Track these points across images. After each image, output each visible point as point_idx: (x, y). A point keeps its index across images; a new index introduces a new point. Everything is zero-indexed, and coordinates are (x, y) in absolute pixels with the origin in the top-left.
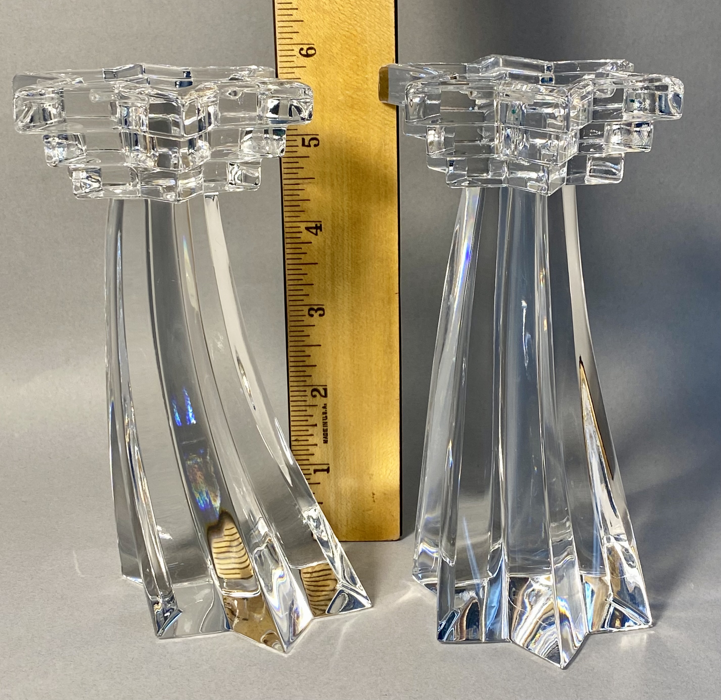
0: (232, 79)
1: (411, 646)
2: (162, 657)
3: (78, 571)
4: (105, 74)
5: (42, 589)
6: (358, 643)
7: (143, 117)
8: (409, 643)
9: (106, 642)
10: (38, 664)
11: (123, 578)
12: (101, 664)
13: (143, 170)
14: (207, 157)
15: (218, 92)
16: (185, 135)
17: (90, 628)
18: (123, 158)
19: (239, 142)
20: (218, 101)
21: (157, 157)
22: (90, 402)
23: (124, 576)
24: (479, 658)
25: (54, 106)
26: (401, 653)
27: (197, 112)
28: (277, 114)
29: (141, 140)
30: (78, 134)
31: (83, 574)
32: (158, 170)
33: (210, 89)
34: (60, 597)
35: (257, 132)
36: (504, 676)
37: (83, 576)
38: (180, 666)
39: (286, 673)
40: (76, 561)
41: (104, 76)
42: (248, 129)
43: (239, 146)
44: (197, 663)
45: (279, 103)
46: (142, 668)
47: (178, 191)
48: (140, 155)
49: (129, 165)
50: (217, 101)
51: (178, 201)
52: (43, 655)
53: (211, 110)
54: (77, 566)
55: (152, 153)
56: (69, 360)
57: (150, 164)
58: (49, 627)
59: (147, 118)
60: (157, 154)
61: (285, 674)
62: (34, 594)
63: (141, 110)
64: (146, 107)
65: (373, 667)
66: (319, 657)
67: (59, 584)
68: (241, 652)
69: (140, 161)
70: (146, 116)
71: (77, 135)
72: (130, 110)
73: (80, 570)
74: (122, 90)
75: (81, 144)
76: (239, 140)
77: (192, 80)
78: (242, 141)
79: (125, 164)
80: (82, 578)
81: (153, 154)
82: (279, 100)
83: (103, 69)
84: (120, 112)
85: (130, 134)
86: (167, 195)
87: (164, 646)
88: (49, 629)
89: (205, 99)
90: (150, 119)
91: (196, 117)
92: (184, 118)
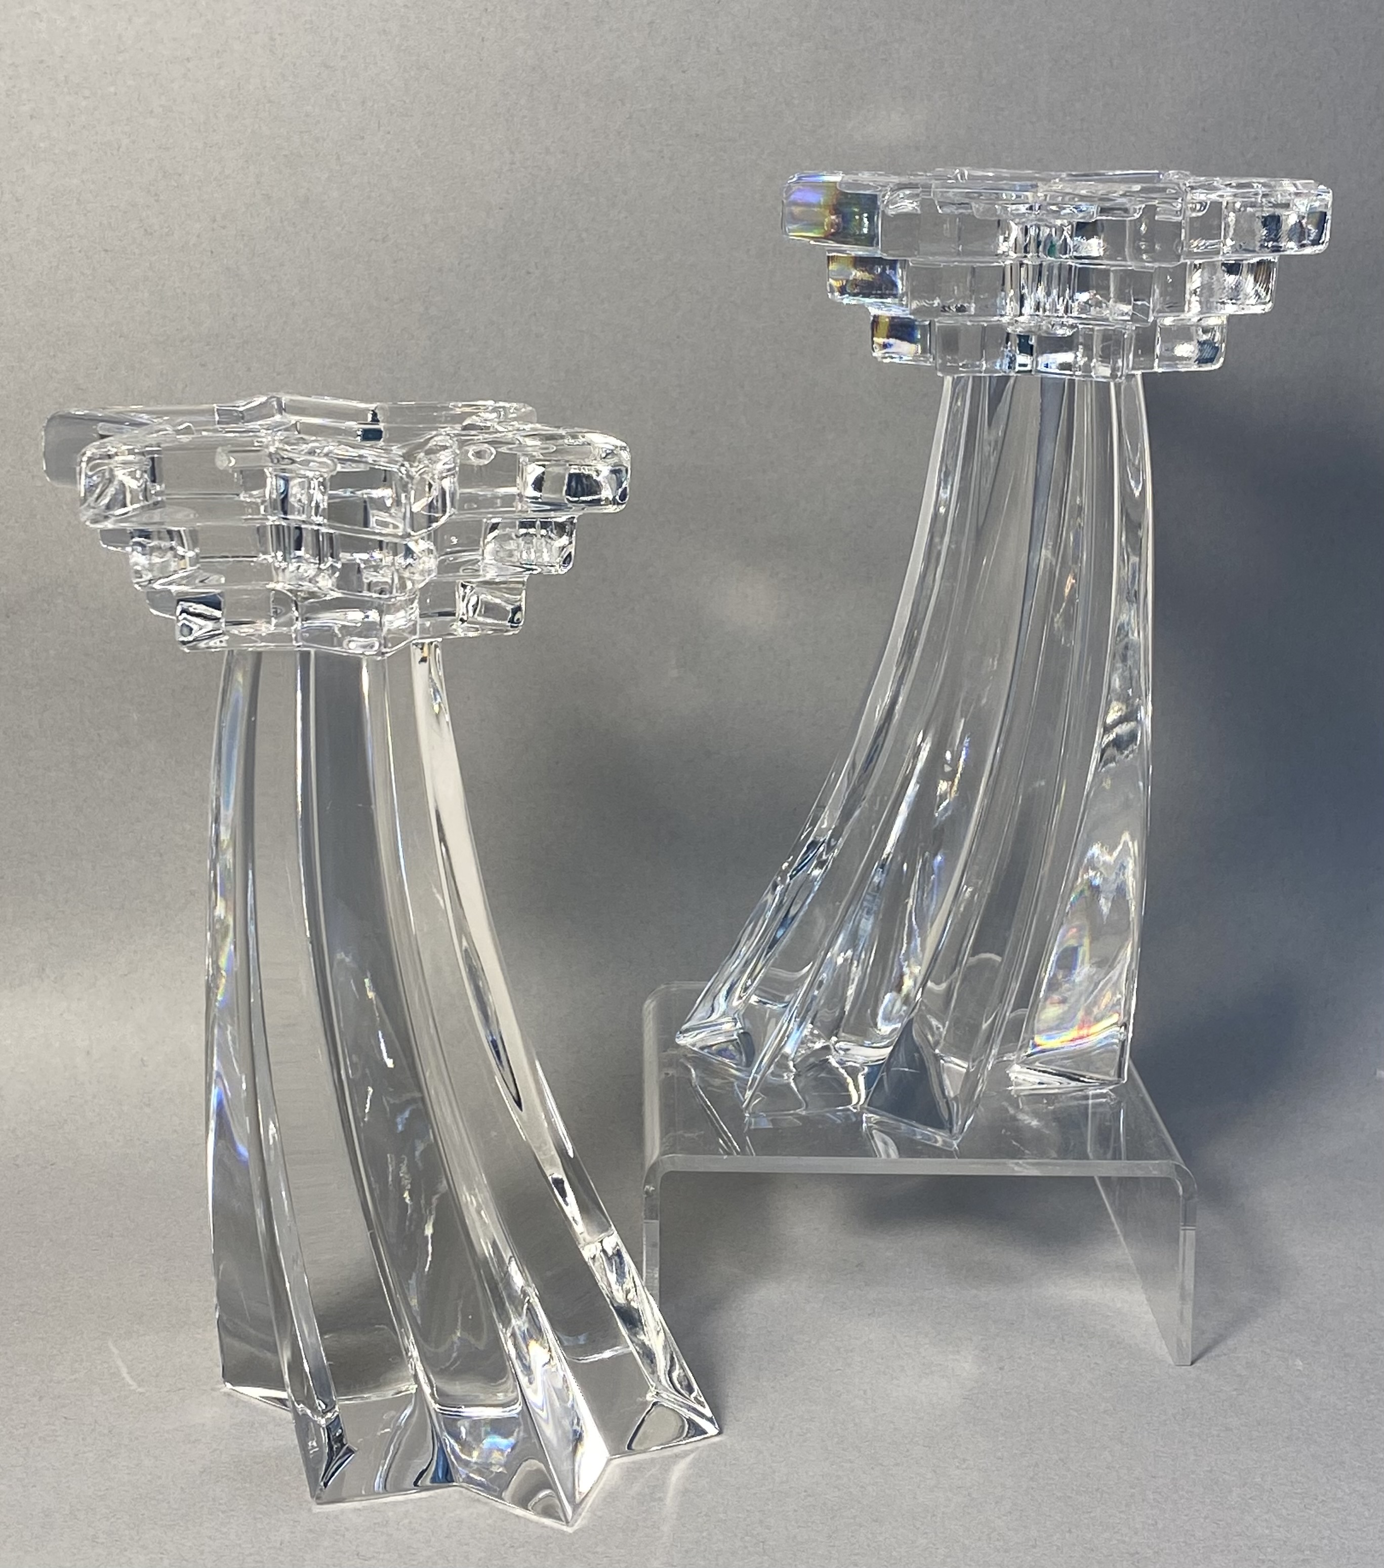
0: (465, 428)
1: (809, 1496)
2: (337, 1537)
3: (128, 1379)
4: (219, 415)
5: (65, 1418)
6: (710, 1496)
7: (318, 496)
8: (805, 1491)
9: (220, 1514)
10: (97, 1560)
11: (224, 1390)
12: (222, 1556)
13: (306, 596)
14: (430, 572)
15: (458, 452)
16: (412, 533)
17: (182, 1488)
18: (267, 572)
19: (481, 543)
20: (457, 469)
21: (339, 570)
22: (88, 1053)
23: (229, 1385)
24: (943, 1513)
25: (132, 474)
26: (795, 1511)
27: (427, 489)
28: (541, 491)
29: (308, 538)
30: (182, 529)
31: (140, 1386)
32: (337, 594)
33: (445, 448)
34: (106, 1431)
35: (506, 526)
36: (997, 1543)
37: (141, 1390)
38: (379, 1553)
39: (585, 1557)
40: (120, 1363)
41: (217, 418)
42: (494, 521)
43: (481, 550)
44: (409, 1547)
45: (543, 473)
46: (305, 1560)
47: (383, 634)
48: (304, 566)
49: (279, 587)
50: (454, 468)
51: (383, 654)
52: (102, 1543)
53: (447, 484)
54: (124, 1371)
55: (328, 564)
56: (43, 969)
57: (326, 584)
58: (100, 1490)
59: (326, 498)
60: (339, 565)
61: (585, 1559)
62: (53, 1428)
63: (315, 483)
64: (324, 479)
65: (747, 1538)
66: (640, 1524)
67: (96, 1407)
68: (490, 1521)
69: (302, 579)
70: (323, 493)
71: (179, 532)
72: (292, 483)
73: (132, 1377)
74: (281, 446)
75: (183, 546)
76: (482, 539)
77: (381, 426)
78: (486, 541)
79: (271, 585)
80: (141, 1393)
81: (332, 566)
82: (544, 466)
83: (215, 405)
84: (272, 486)
85: (289, 527)
86: (350, 641)
87: (336, 1517)
88: (100, 1493)
89: (439, 467)
90: (331, 497)
91: (426, 499)
92: (412, 500)
